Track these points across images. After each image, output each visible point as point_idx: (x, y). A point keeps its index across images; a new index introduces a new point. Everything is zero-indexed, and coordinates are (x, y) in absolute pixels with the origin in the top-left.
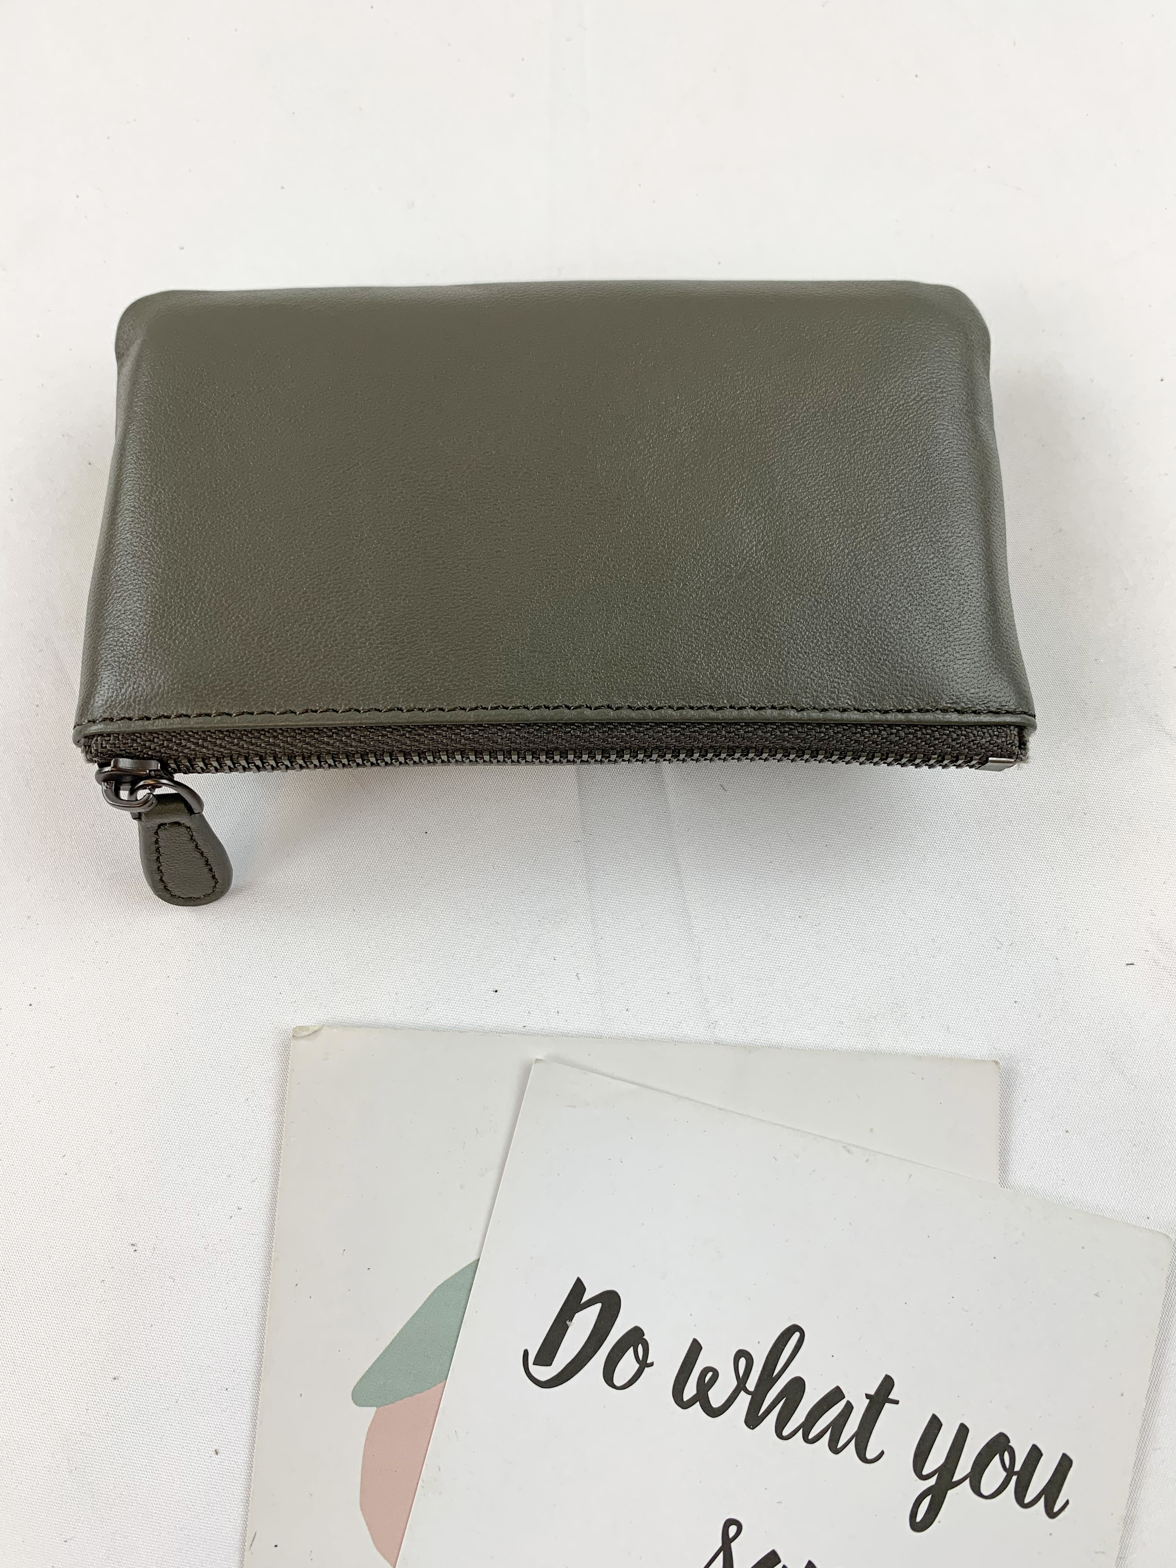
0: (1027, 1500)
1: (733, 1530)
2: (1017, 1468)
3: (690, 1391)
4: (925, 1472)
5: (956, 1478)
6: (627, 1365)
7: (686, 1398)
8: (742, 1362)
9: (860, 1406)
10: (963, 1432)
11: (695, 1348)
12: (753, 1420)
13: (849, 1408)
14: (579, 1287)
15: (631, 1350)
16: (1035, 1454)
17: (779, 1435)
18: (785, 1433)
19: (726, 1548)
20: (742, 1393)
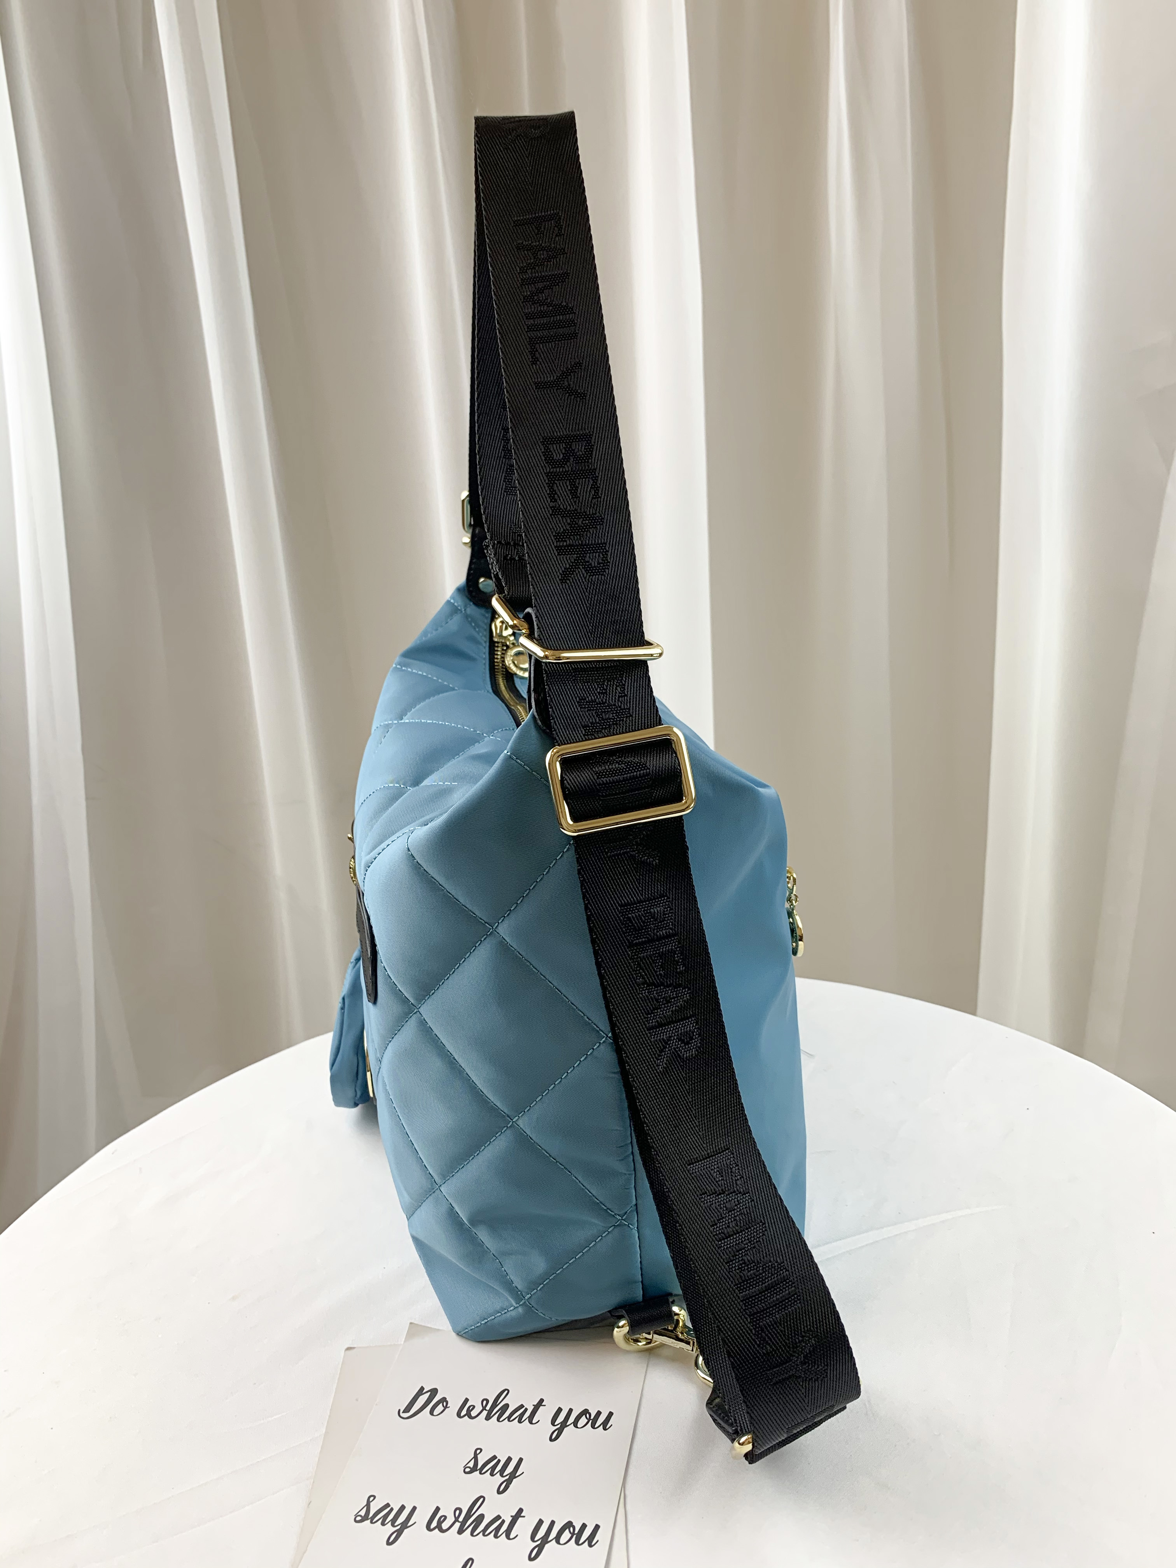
0: (596, 1426)
1: (478, 1451)
2: (592, 1418)
3: (464, 1412)
4: (555, 1424)
5: (568, 1424)
6: (440, 1408)
7: (462, 1414)
8: (485, 1402)
9: (530, 1409)
10: (571, 1411)
11: (467, 1400)
12: (488, 1418)
13: (526, 1410)
14: (422, 1388)
15: (441, 1404)
16: (599, 1413)
17: (498, 1420)
18: (501, 1420)
19: (476, 1457)
20: (484, 1411)
